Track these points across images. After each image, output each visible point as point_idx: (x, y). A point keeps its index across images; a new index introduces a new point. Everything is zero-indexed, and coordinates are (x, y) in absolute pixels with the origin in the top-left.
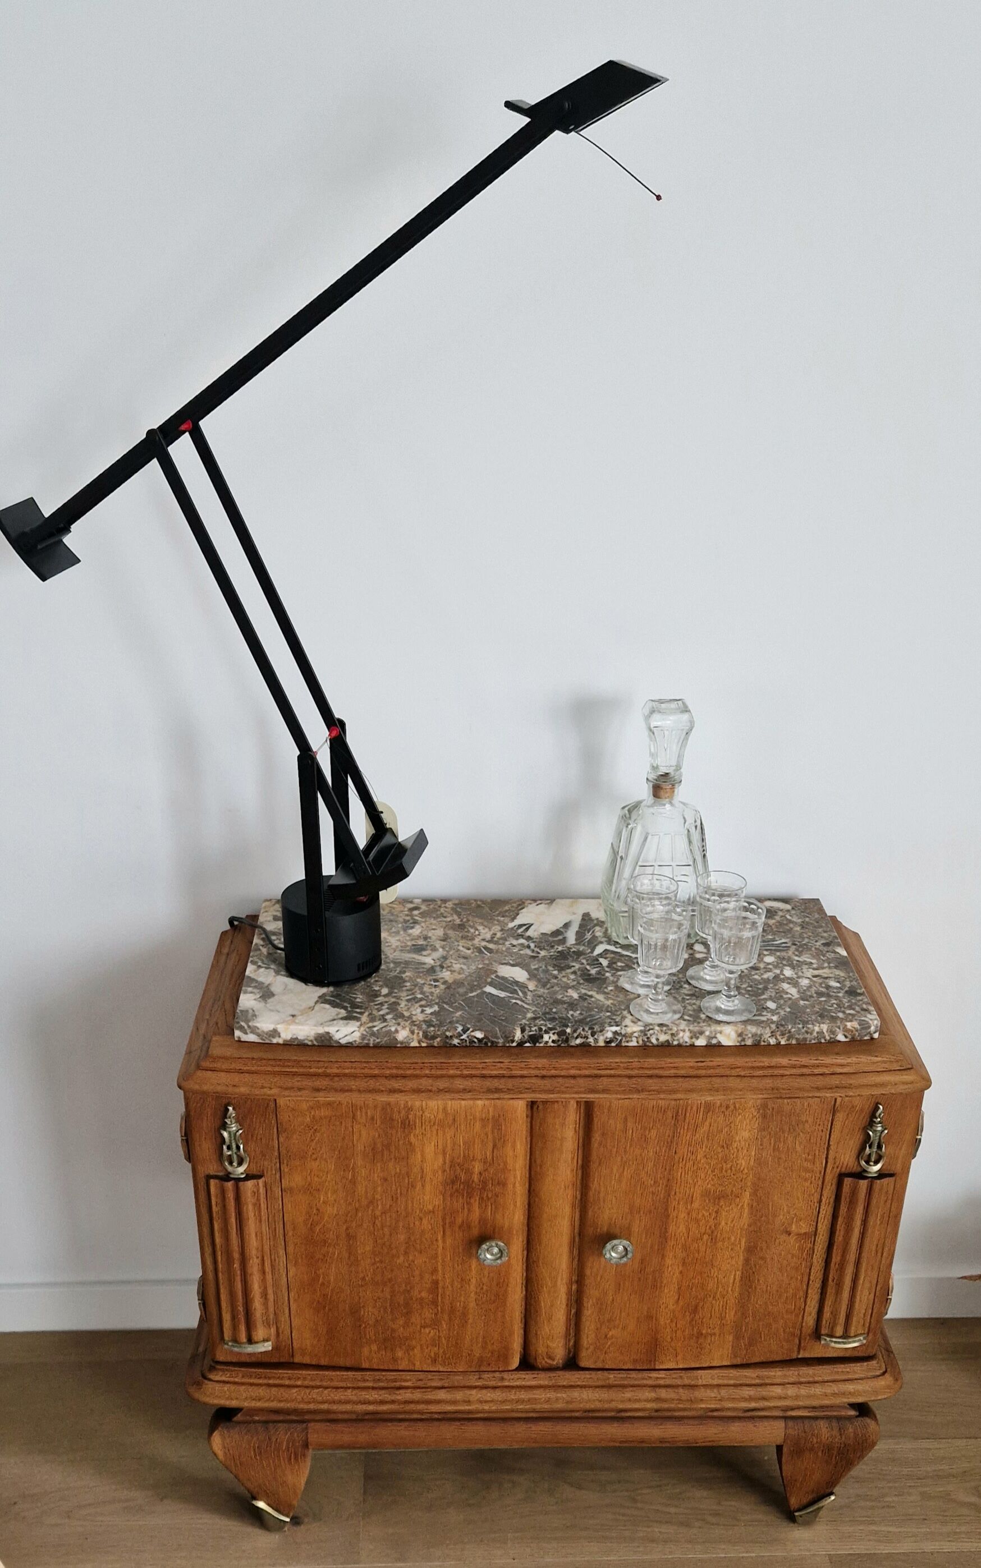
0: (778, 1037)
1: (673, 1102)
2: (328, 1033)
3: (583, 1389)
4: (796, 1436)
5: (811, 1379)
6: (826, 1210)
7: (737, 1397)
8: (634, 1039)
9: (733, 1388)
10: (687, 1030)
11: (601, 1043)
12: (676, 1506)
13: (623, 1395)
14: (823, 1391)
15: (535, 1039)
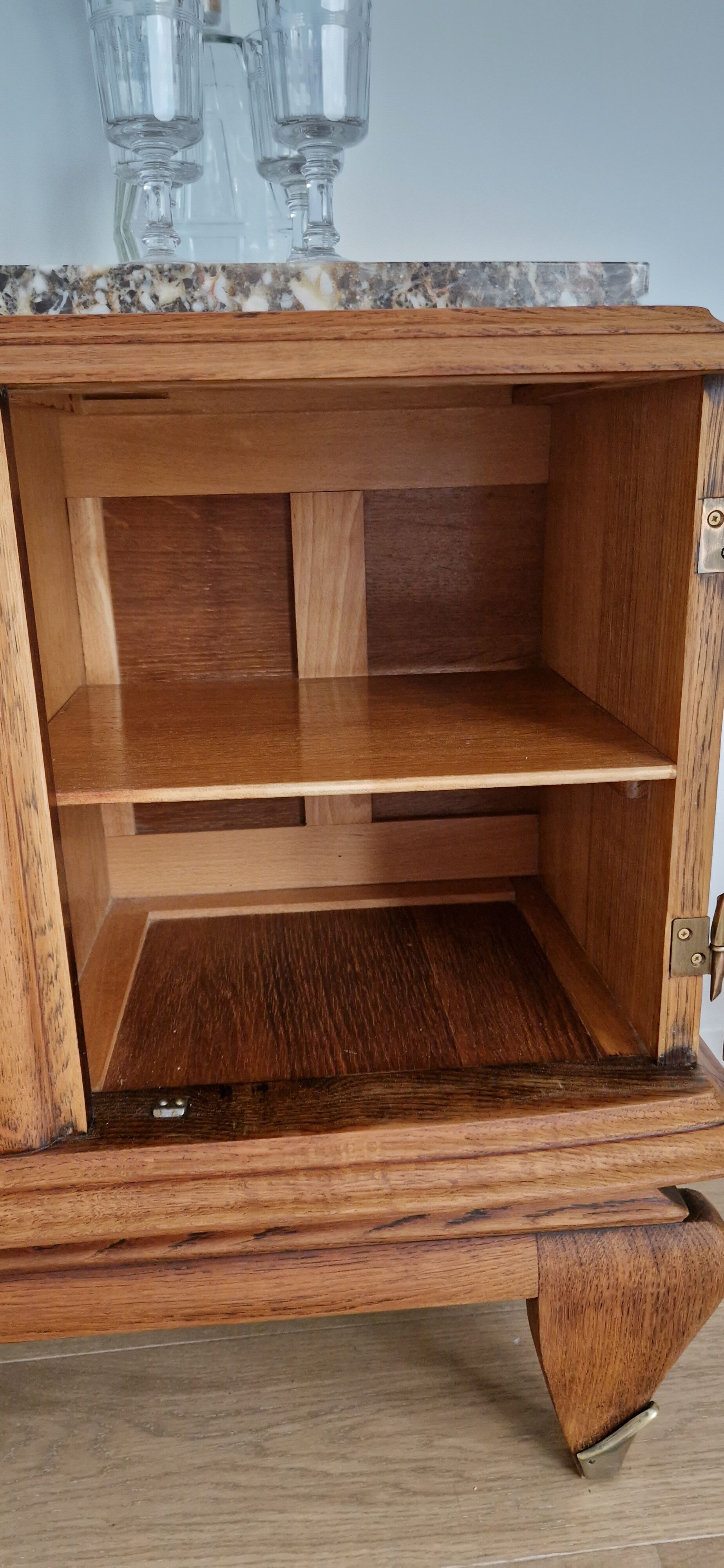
0: (430, 292)
3: (84, 1194)
4: (564, 1274)
5: (581, 1138)
7: (426, 1185)
8: (100, 296)
9: (413, 1166)
10: (219, 270)
12: (344, 1458)
13: (172, 1200)
14: (611, 1160)
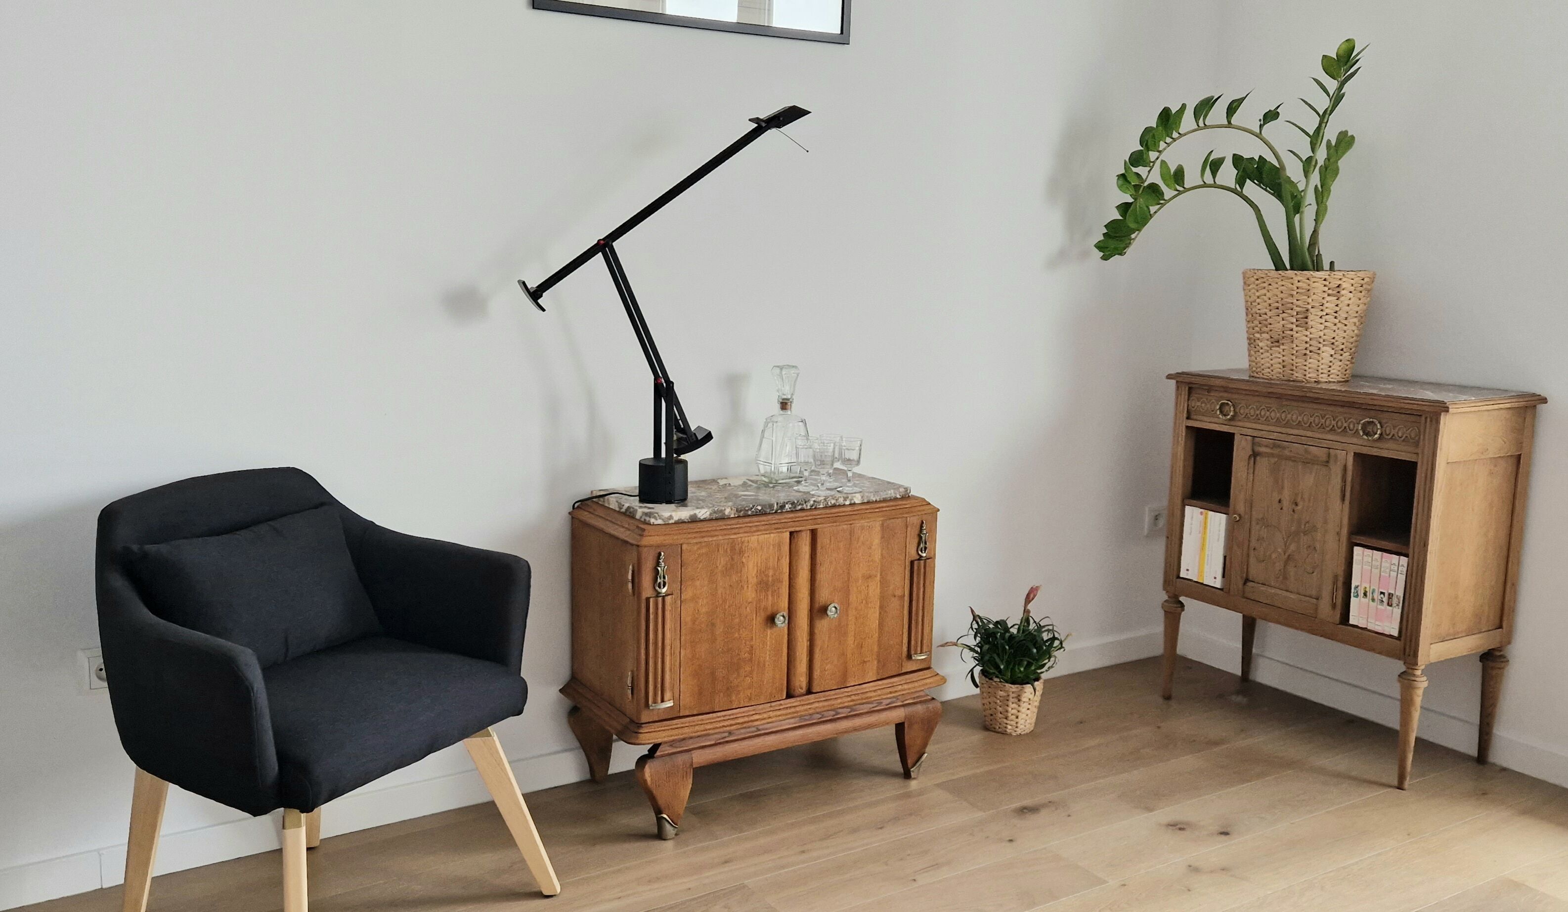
1: (849, 526)
2: (695, 514)
6: (907, 582)
8: (822, 504)
10: (841, 498)
11: (809, 507)
15: (782, 507)
